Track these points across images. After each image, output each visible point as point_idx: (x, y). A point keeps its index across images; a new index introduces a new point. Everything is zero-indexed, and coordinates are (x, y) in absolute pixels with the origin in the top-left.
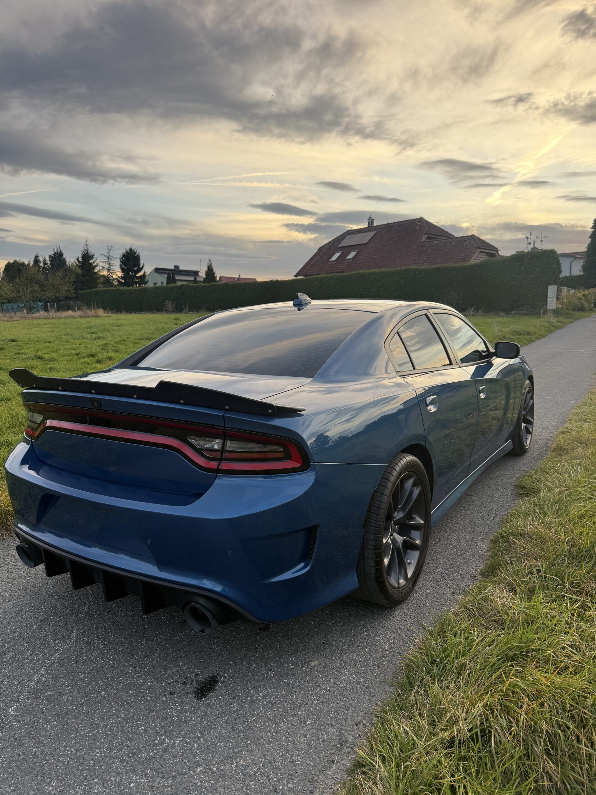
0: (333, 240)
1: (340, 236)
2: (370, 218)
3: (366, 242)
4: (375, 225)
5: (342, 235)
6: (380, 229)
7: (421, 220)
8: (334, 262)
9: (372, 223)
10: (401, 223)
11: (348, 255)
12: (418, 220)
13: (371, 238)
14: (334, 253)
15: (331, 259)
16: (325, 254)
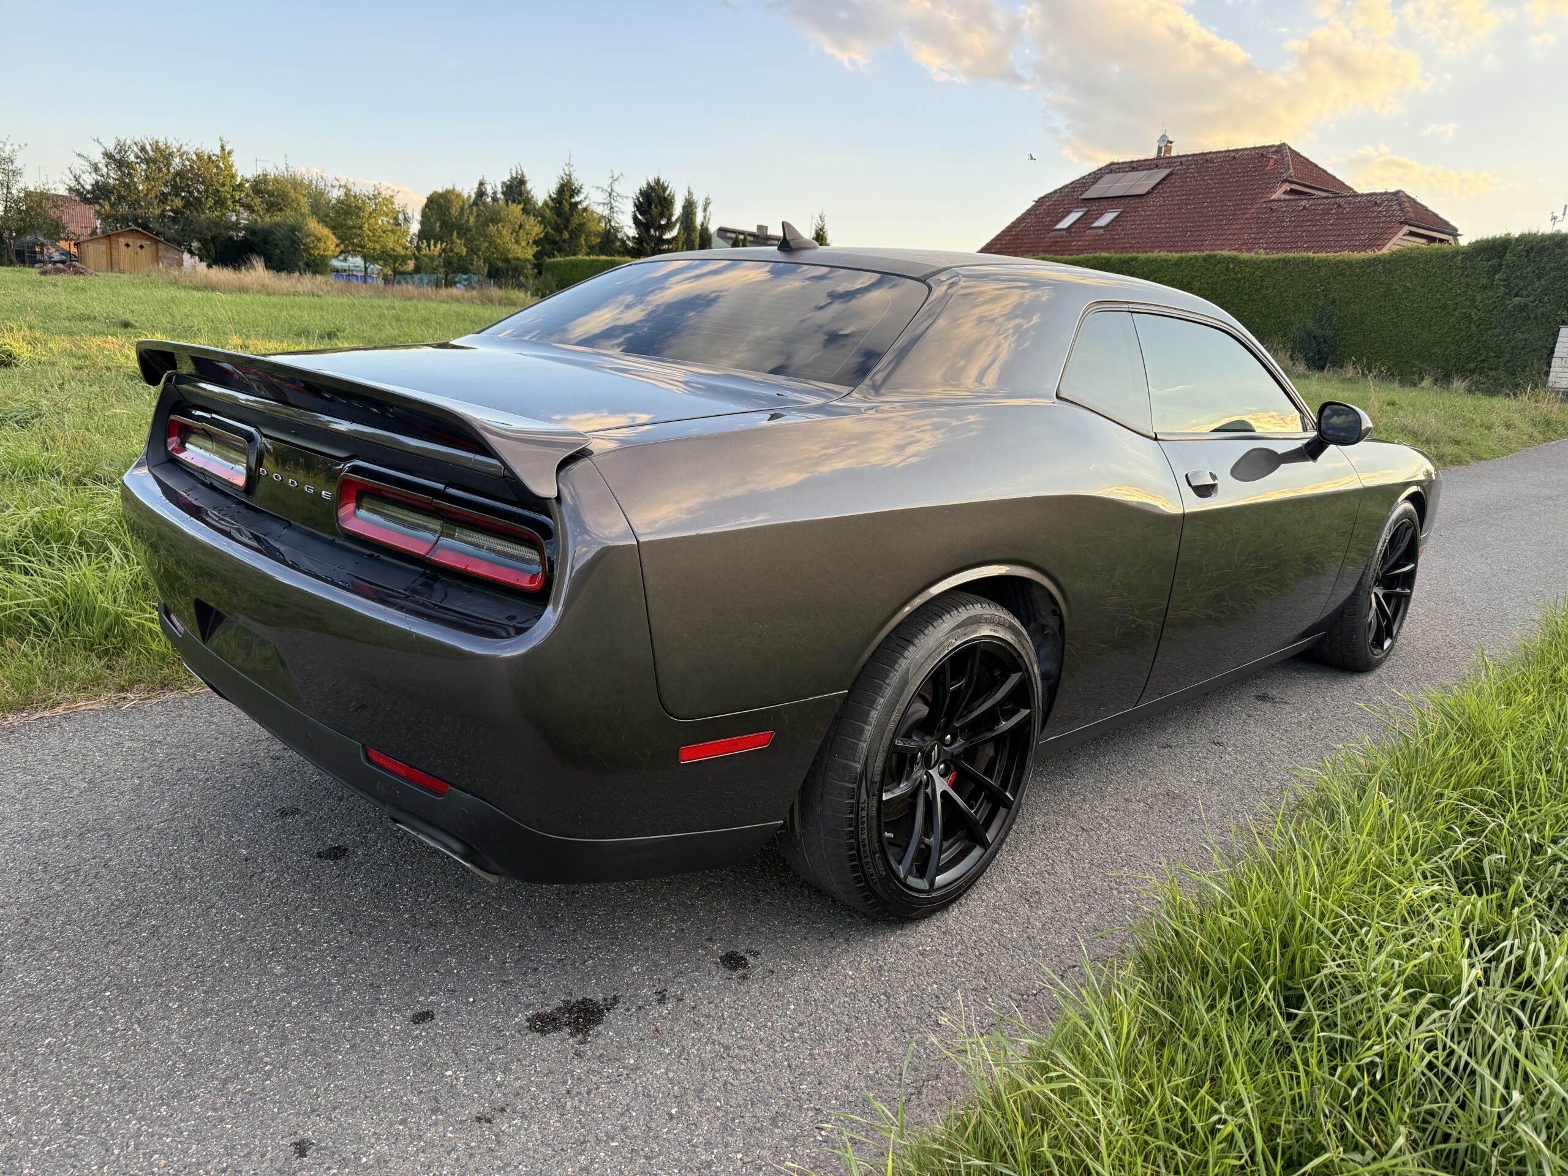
0: (1071, 183)
1: (1089, 175)
3: (1143, 190)
5: (1094, 173)
6: (1182, 163)
7: (1283, 150)
8: (1064, 232)
9: (1169, 150)
10: (1232, 154)
11: (1097, 219)
12: (1273, 150)
13: (1158, 184)
14: (1069, 213)
15: (1059, 226)
16: (1048, 213)
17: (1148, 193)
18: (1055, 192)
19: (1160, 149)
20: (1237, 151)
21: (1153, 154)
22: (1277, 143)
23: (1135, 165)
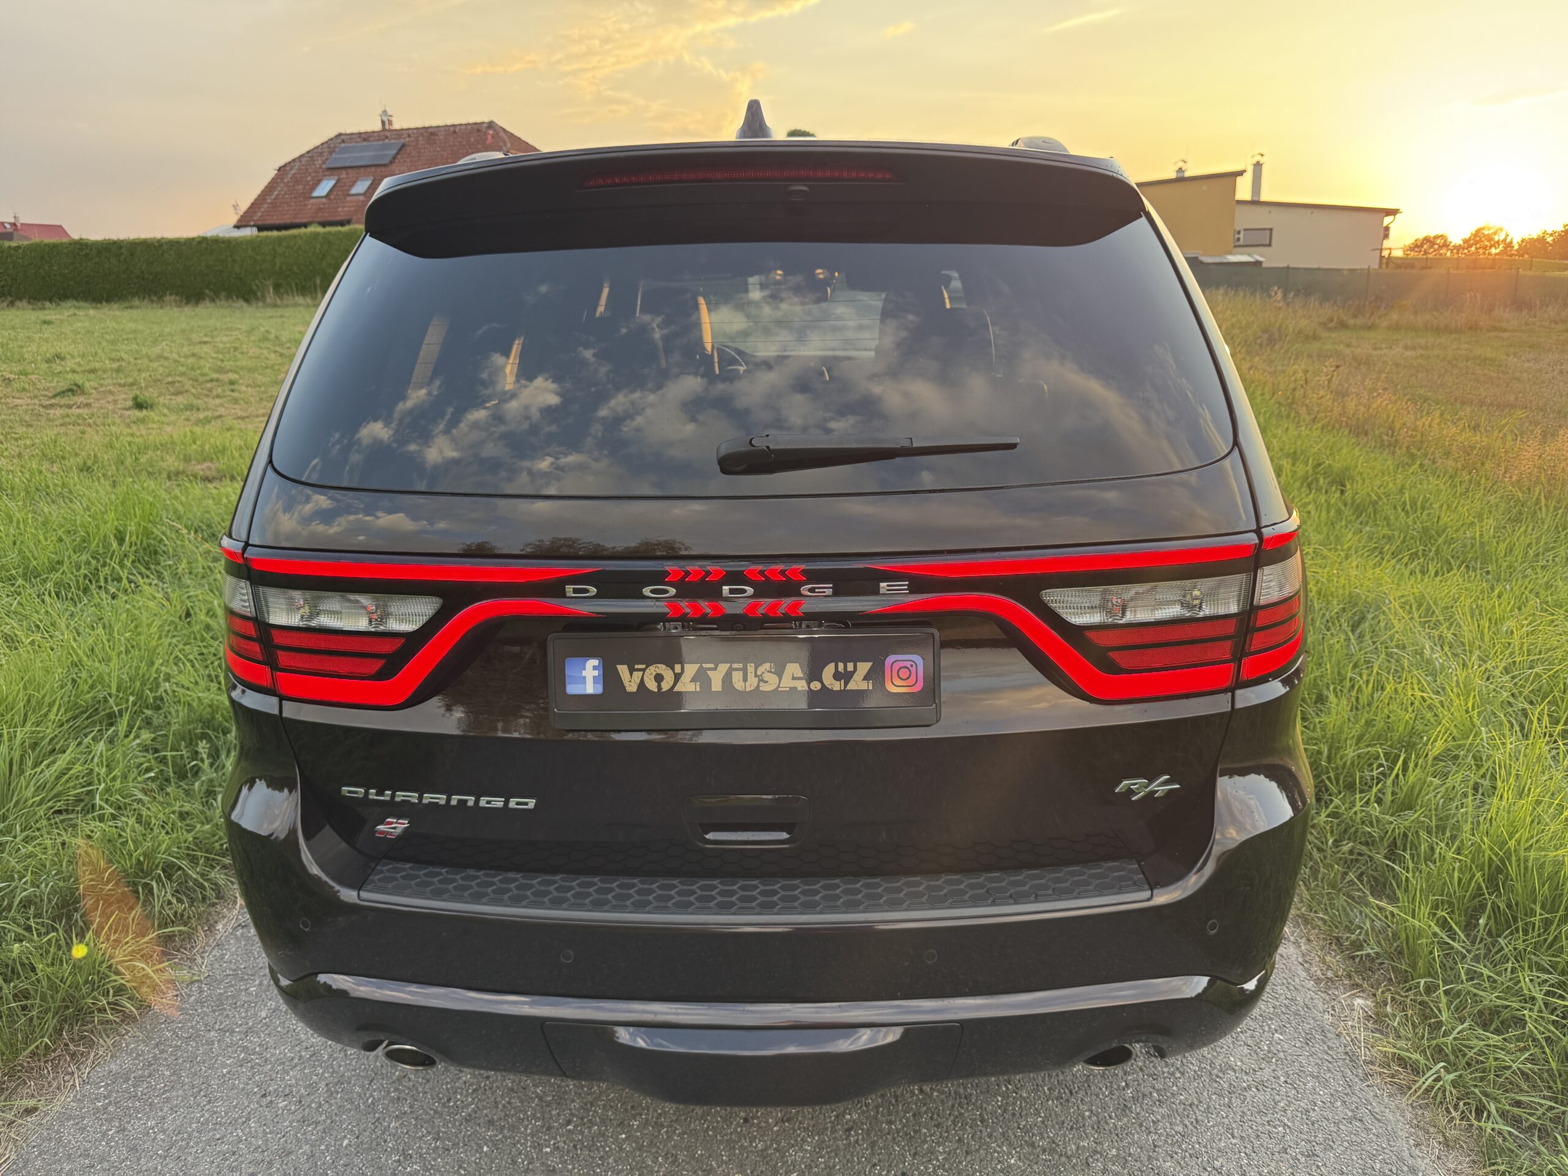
0: (308, 152)
1: (322, 144)
2: (385, 112)
3: (386, 162)
4: (397, 125)
5: (327, 142)
6: (409, 136)
7: (491, 125)
8: (324, 200)
9: (390, 122)
10: (452, 129)
11: (352, 186)
12: (485, 125)
13: (397, 154)
14: (319, 182)
15: (316, 194)
16: (296, 181)
17: (391, 163)
18: (294, 160)
19: (383, 123)
20: (454, 126)
21: (378, 127)
22: (487, 120)
23: (363, 136)
